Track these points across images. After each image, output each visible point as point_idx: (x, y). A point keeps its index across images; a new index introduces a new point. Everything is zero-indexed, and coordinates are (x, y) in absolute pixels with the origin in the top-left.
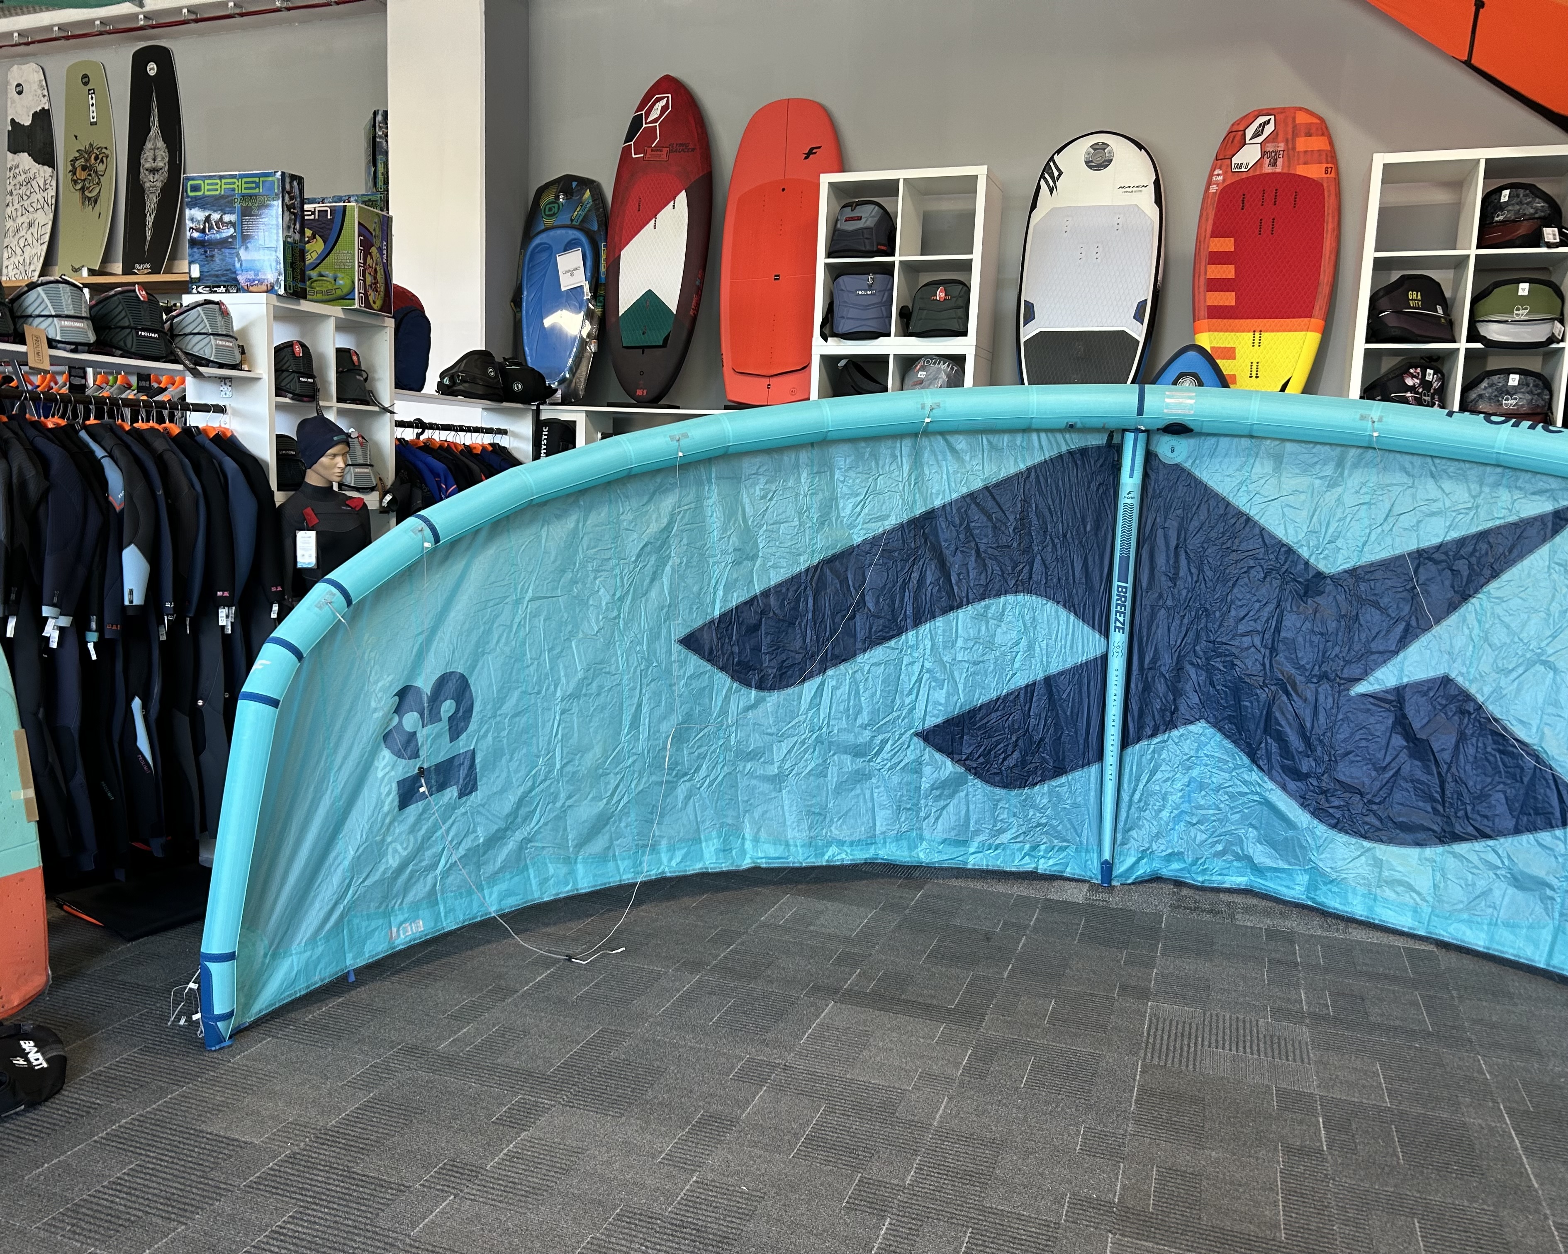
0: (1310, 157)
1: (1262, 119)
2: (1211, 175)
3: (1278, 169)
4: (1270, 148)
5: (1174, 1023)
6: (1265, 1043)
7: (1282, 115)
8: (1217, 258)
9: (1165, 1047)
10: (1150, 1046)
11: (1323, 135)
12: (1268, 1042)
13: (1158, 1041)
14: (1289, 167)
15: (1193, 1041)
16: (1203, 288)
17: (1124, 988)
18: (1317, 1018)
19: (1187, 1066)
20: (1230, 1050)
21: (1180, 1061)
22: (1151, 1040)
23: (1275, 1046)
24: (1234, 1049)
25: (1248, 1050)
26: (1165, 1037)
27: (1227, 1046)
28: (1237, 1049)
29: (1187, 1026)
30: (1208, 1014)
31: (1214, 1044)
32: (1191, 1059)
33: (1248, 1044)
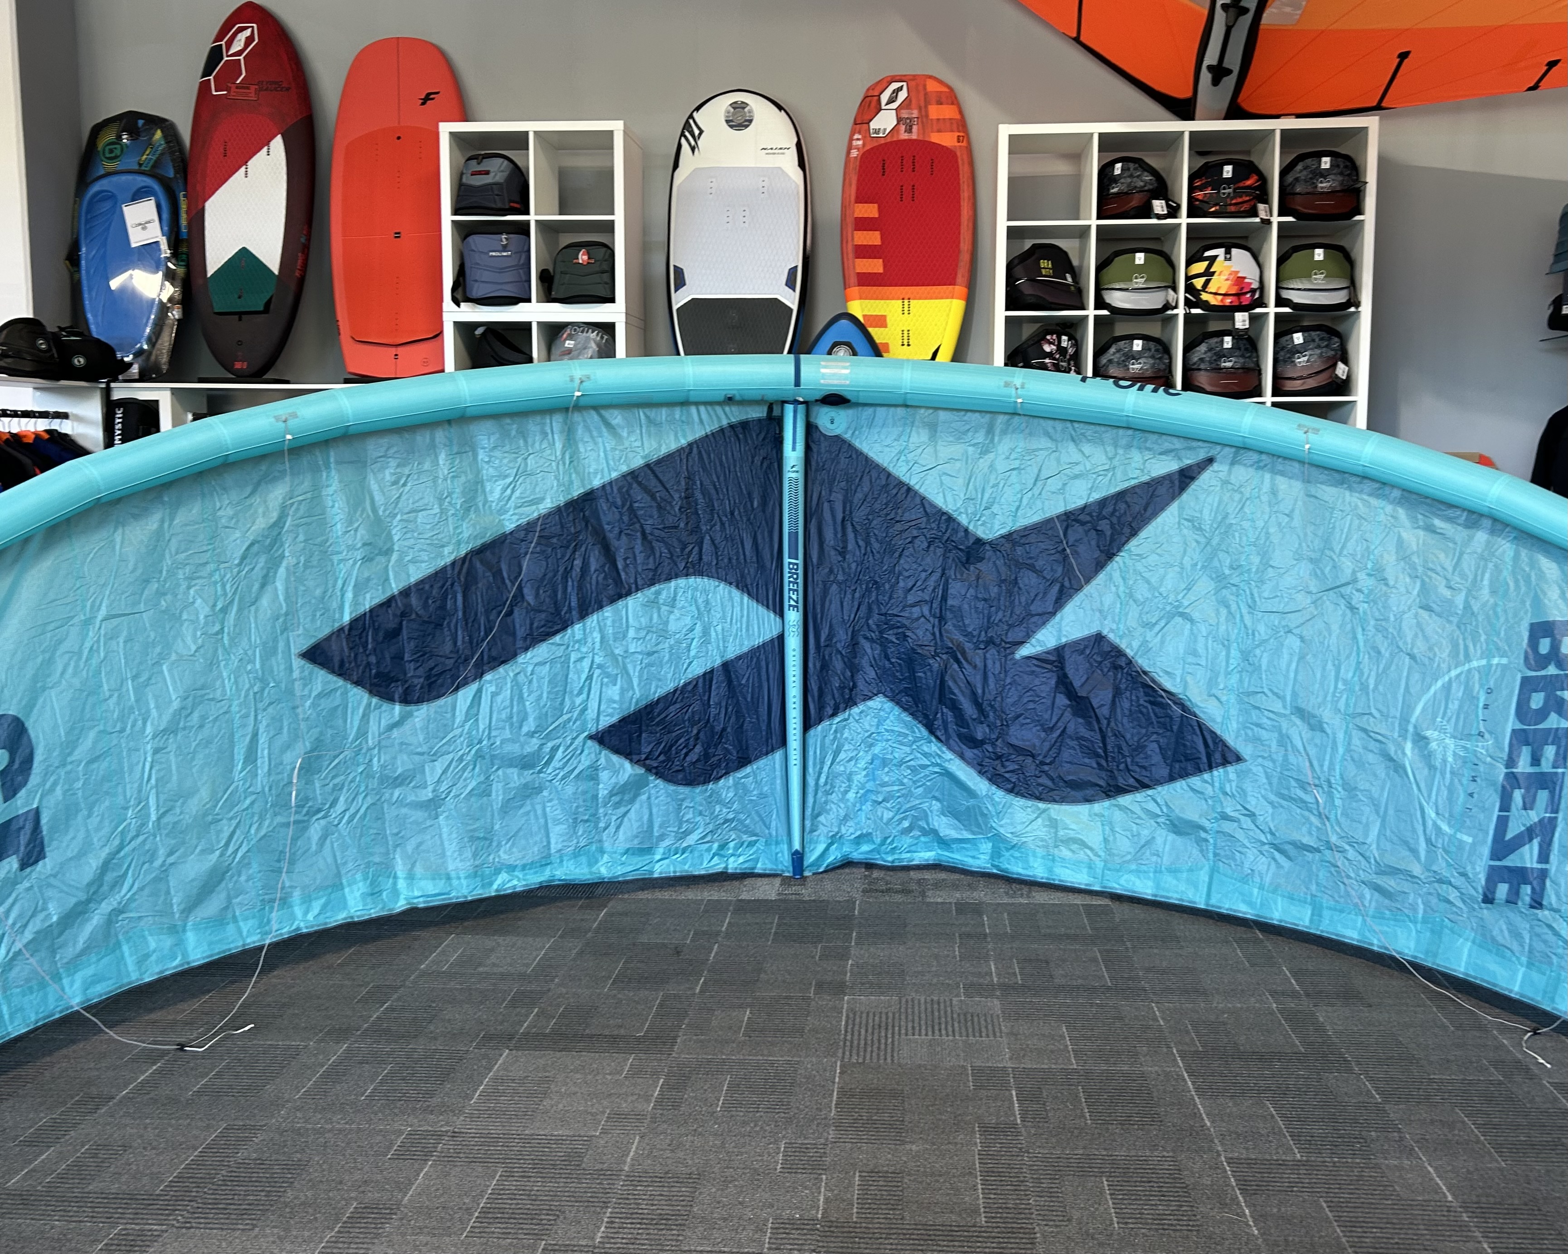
0: (942, 125)
1: (895, 86)
2: (851, 140)
3: (914, 136)
4: (905, 114)
5: (871, 1015)
6: (959, 1022)
7: (915, 82)
8: (863, 224)
9: (862, 1042)
10: (848, 1043)
11: (952, 104)
12: (962, 1021)
13: (856, 1037)
14: (924, 133)
15: (890, 1032)
16: (851, 255)
17: (820, 986)
18: (1007, 989)
19: (885, 1059)
20: (926, 1035)
21: (878, 1055)
22: (849, 1037)
23: (969, 1024)
24: (930, 1033)
25: (944, 1032)
26: (863, 1032)
27: (923, 1032)
28: (933, 1032)
29: (884, 1016)
30: (904, 1000)
31: (910, 1032)
32: (889, 1051)
33: (943, 1026)
